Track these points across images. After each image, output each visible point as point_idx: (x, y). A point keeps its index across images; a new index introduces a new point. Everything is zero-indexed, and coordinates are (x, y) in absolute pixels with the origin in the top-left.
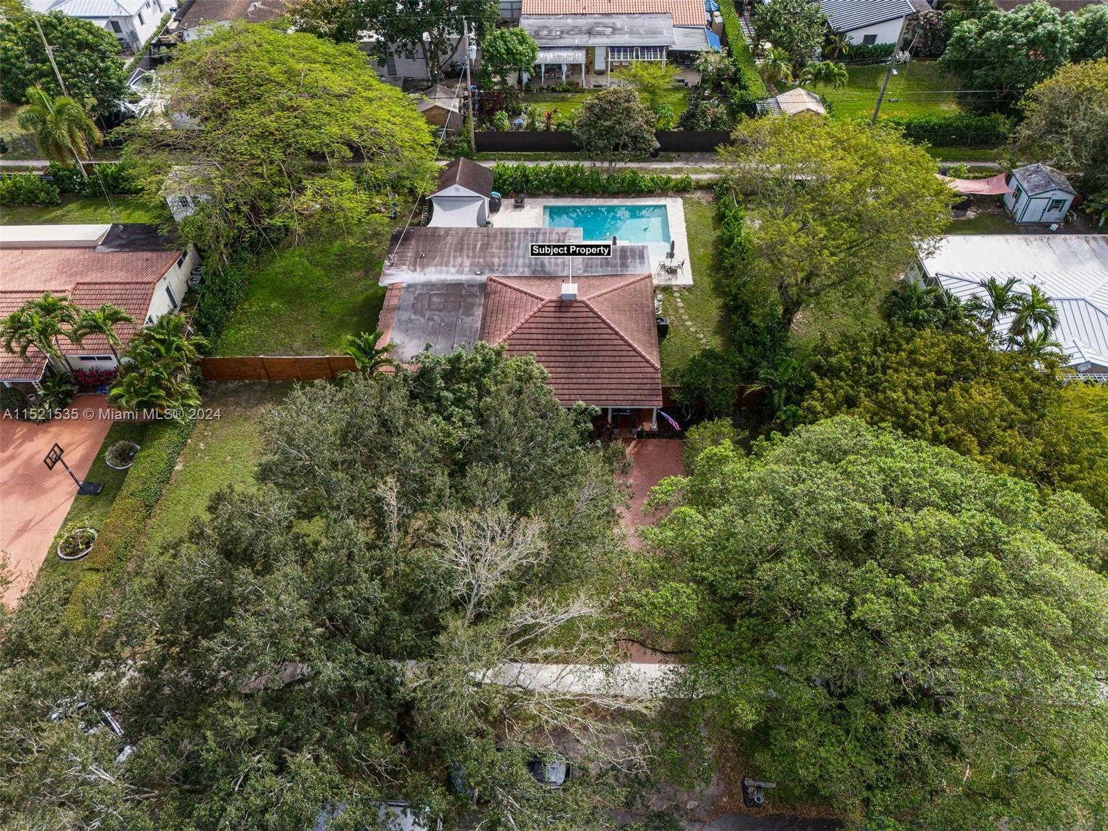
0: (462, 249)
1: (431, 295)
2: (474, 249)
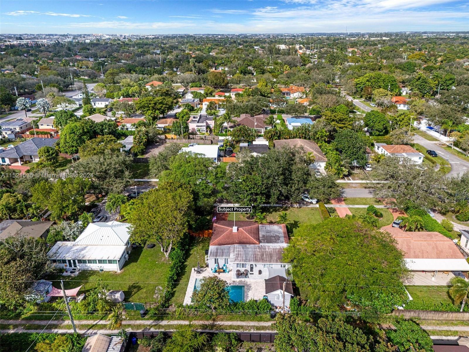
0: (270, 254)
2: (266, 254)
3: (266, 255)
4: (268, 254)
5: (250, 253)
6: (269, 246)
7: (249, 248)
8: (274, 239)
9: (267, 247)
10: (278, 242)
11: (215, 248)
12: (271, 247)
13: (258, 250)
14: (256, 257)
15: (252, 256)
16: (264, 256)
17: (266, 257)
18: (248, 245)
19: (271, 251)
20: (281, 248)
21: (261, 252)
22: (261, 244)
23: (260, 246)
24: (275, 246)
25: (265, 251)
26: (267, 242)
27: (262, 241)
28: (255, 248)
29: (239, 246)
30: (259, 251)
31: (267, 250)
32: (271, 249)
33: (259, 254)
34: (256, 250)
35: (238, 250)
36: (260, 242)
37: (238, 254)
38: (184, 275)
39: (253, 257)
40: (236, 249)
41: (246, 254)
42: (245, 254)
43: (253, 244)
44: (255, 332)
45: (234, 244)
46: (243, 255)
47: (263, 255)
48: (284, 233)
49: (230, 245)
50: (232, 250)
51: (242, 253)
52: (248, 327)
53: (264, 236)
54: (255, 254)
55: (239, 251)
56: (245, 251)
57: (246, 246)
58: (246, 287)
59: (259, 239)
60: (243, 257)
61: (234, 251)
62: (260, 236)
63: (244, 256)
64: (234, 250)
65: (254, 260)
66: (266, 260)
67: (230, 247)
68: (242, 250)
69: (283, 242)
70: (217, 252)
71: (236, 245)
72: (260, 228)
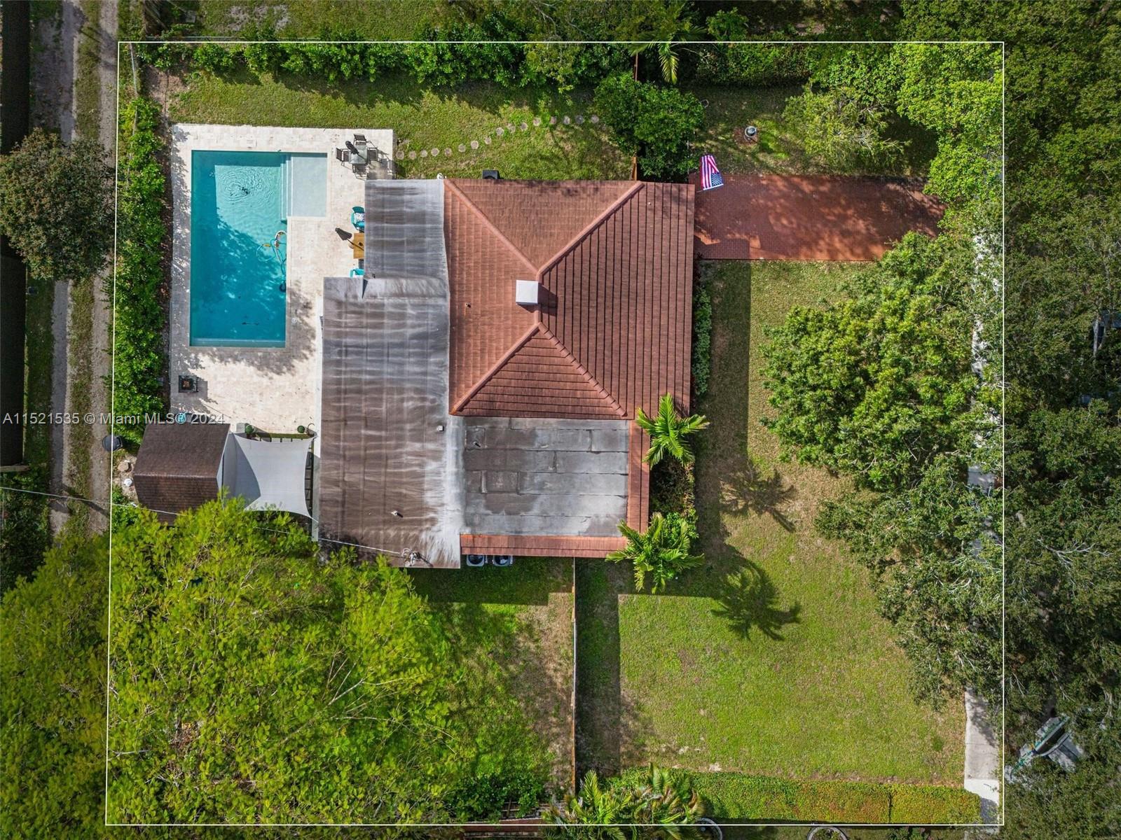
0: (379, 457)
1: (490, 492)
2: (380, 438)
3: (369, 438)
4: (379, 447)
5: (388, 369)
6: (437, 456)
8: (498, 485)
9: (430, 446)
10: (467, 503)
11: (428, 208)
12: (432, 466)
13: (408, 405)
14: (359, 392)
15: (366, 377)
16: (367, 427)
17: (358, 438)
18: (445, 358)
19: (400, 466)
20: (422, 508)
21: (394, 417)
22: (453, 423)
23: (437, 417)
24: (437, 484)
25: (400, 438)
26: (468, 453)
27: (478, 430)
28: (419, 391)
29: (437, 317)
30: (400, 410)
31: (413, 446)
32: (421, 465)
33: (384, 409)
34: (409, 394)
35: (410, 311)
36: (469, 414)
37: (381, 315)
39: (359, 381)
40: (414, 306)
41: (381, 351)
42: (382, 346)
43: (452, 385)
45: (453, 291)
46: (373, 336)
47: (371, 421)
49: (446, 274)
50: (407, 284)
51: (387, 331)
53: (532, 434)
54: (380, 391)
55: (402, 316)
56: (402, 345)
57: (438, 349)
59: (492, 412)
60: (361, 335)
61: (401, 295)
62: (525, 423)
63: (364, 341)
64: (409, 295)
65: (339, 382)
66: (337, 438)
67: (434, 275)
68: (410, 332)
69: (468, 522)
70: (399, 218)
71: (446, 304)
72: (593, 424)
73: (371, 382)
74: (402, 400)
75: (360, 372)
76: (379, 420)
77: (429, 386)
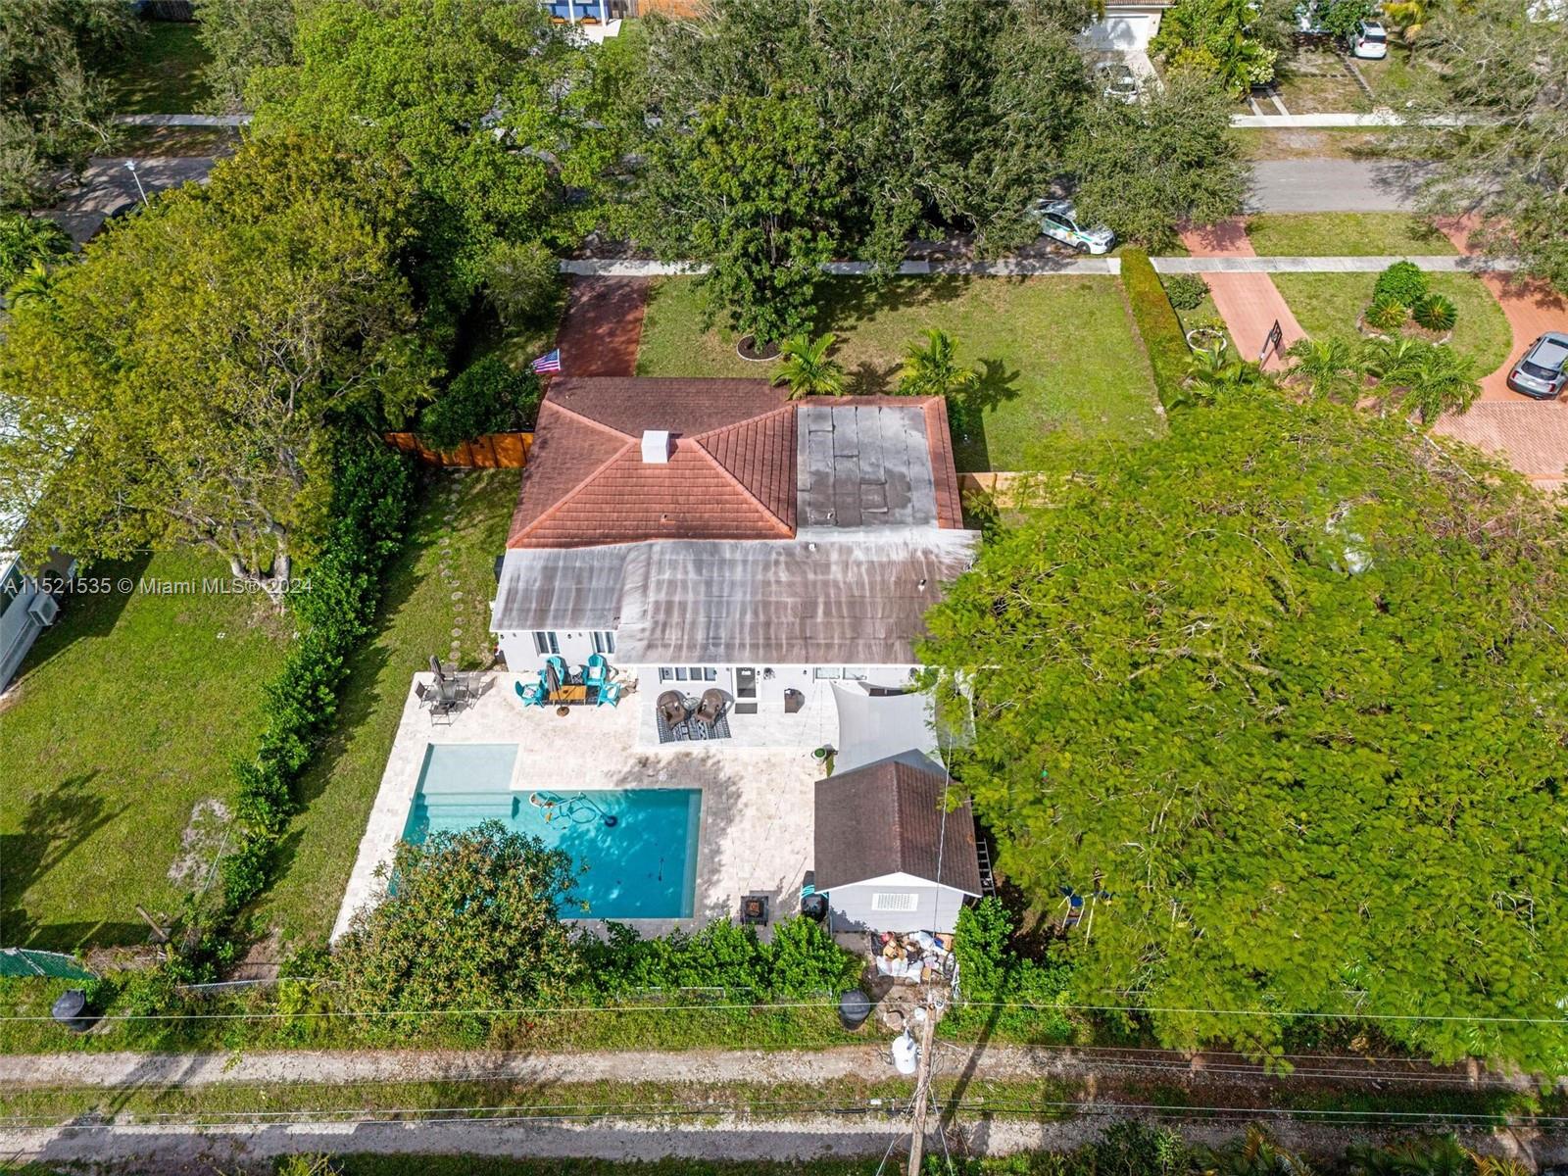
0: (852, 604)
1: (886, 505)
2: (827, 604)
3: (827, 613)
4: (839, 604)
5: (738, 596)
6: (845, 550)
7: (732, 563)
8: (877, 498)
9: (834, 556)
10: (900, 523)
11: (539, 564)
12: (859, 555)
13: (784, 576)
14: (768, 624)
15: (749, 618)
16: (813, 616)
17: (828, 625)
18: (726, 544)
19: (860, 584)
20: (913, 562)
21: (800, 590)
22: (804, 536)
23: (798, 551)
24: (880, 549)
25: (826, 584)
26: (841, 523)
27: (812, 515)
28: (766, 567)
29: (674, 550)
30: (791, 584)
31: (836, 572)
32: (859, 564)
33: (790, 600)
34: (771, 576)
35: (667, 576)
36: (797, 521)
37: (669, 605)
38: (361, 719)
39: (754, 627)
40: (660, 571)
41: (715, 604)
42: (709, 604)
43: (759, 536)
44: (745, 1127)
45: (646, 537)
46: (696, 612)
47: (807, 610)
48: (937, 457)
49: (623, 546)
50: (632, 582)
51: (690, 597)
52: (706, 1090)
53: (820, 478)
54: (766, 604)
55: (672, 583)
56: (709, 584)
57: (715, 550)
58: (708, 800)
59: (792, 503)
60: (693, 624)
61: (645, 588)
62: (803, 479)
63: (702, 619)
64: (646, 577)
65: (755, 646)
66: (829, 646)
67: (623, 558)
68: (692, 575)
69: (926, 521)
70: (546, 594)
71: (659, 544)
72: (802, 428)
73: (756, 613)
74: (778, 582)
75: (742, 625)
76: (804, 605)
77: (761, 557)
